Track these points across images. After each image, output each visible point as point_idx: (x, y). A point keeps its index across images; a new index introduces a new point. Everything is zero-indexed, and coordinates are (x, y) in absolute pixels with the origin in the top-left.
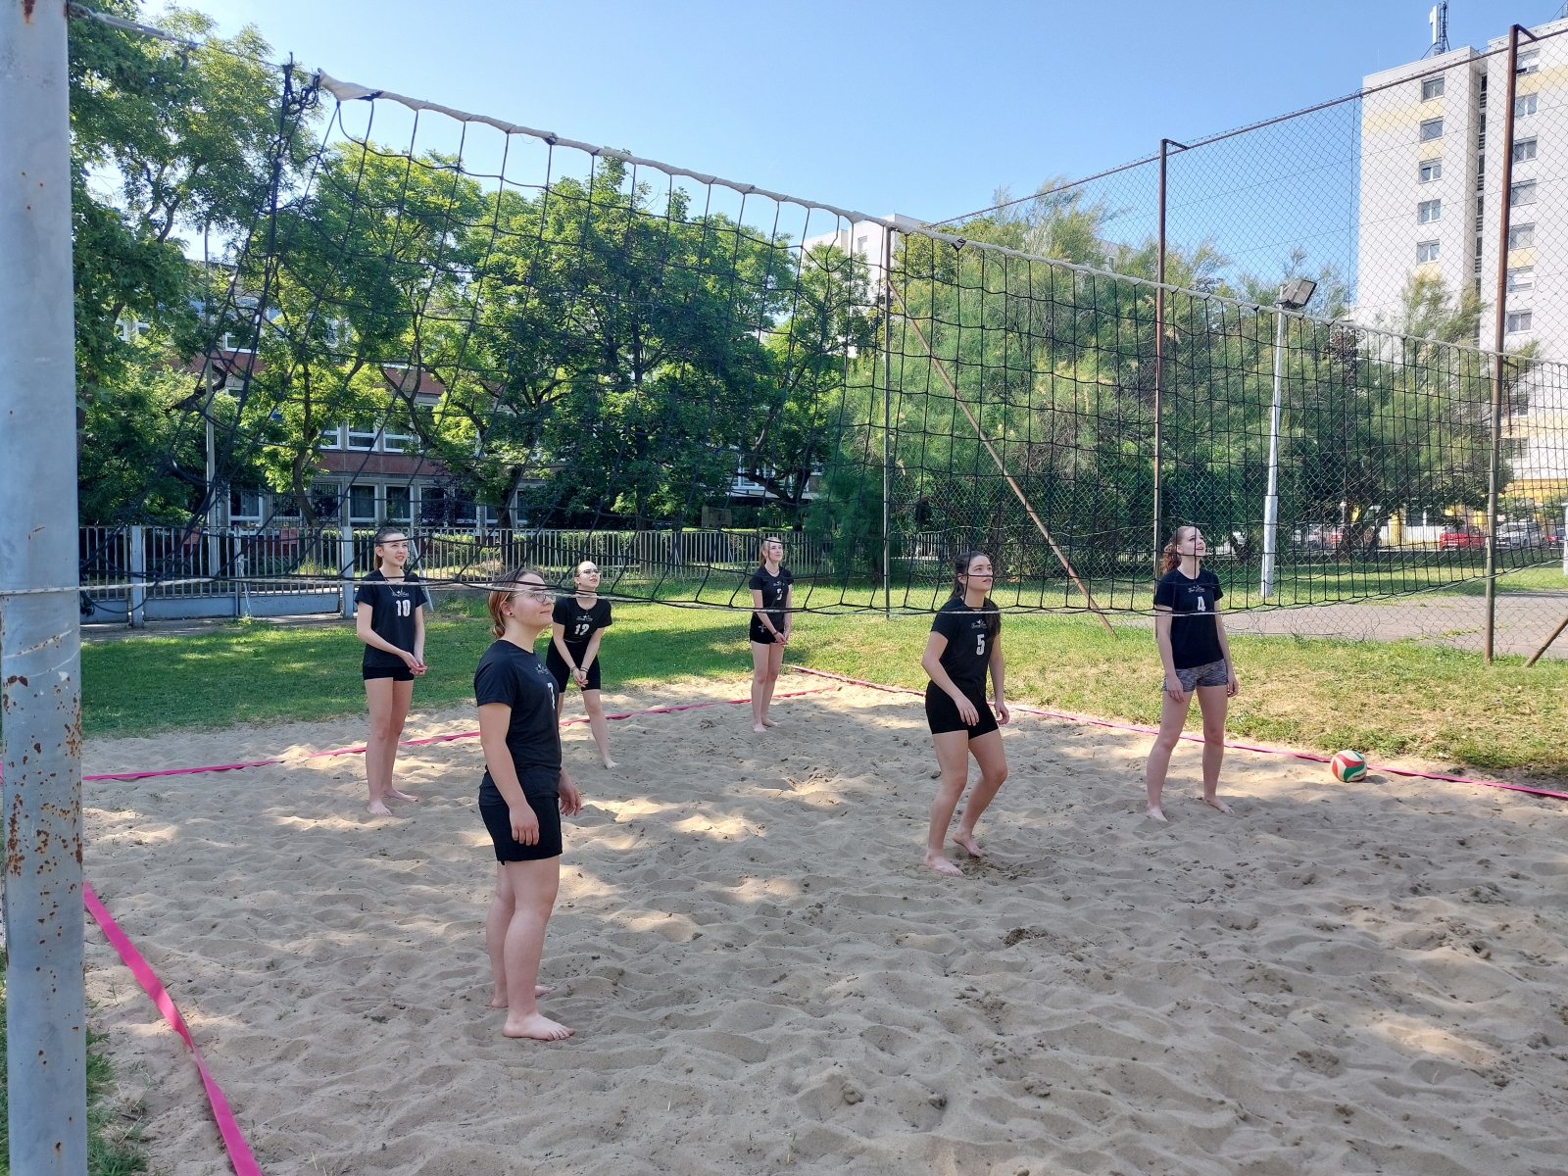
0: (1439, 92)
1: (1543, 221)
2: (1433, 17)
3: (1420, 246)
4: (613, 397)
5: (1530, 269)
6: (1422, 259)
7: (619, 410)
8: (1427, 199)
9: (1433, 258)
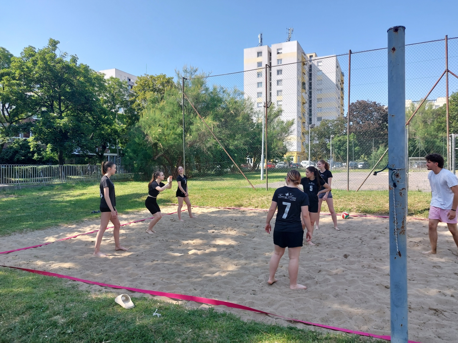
0: (261, 55)
1: (284, 90)
2: (259, 36)
3: (258, 93)
4: (58, 121)
5: (281, 101)
6: (258, 97)
7: (61, 125)
8: (259, 82)
9: (261, 96)
